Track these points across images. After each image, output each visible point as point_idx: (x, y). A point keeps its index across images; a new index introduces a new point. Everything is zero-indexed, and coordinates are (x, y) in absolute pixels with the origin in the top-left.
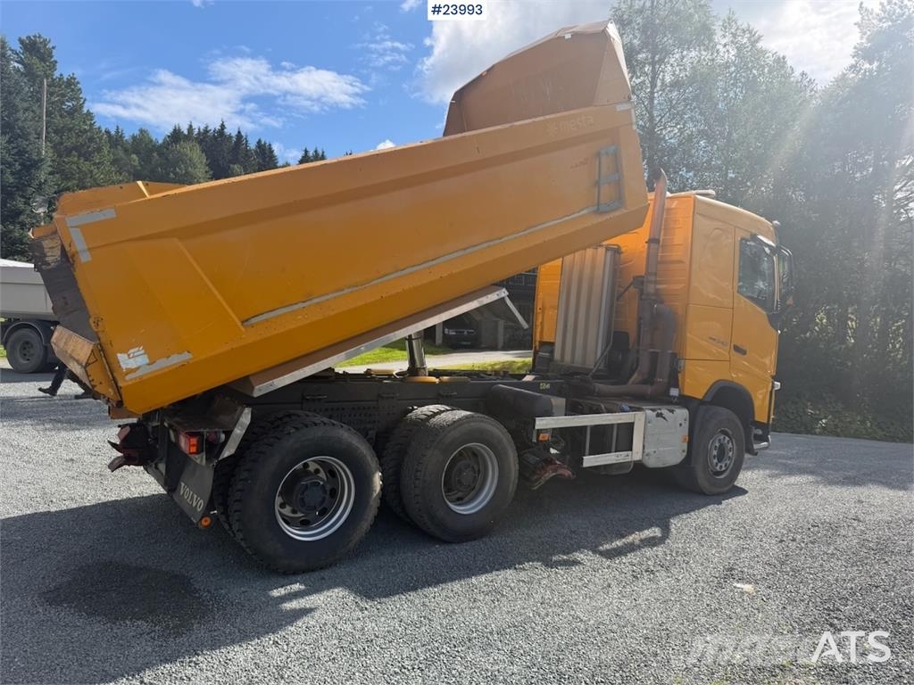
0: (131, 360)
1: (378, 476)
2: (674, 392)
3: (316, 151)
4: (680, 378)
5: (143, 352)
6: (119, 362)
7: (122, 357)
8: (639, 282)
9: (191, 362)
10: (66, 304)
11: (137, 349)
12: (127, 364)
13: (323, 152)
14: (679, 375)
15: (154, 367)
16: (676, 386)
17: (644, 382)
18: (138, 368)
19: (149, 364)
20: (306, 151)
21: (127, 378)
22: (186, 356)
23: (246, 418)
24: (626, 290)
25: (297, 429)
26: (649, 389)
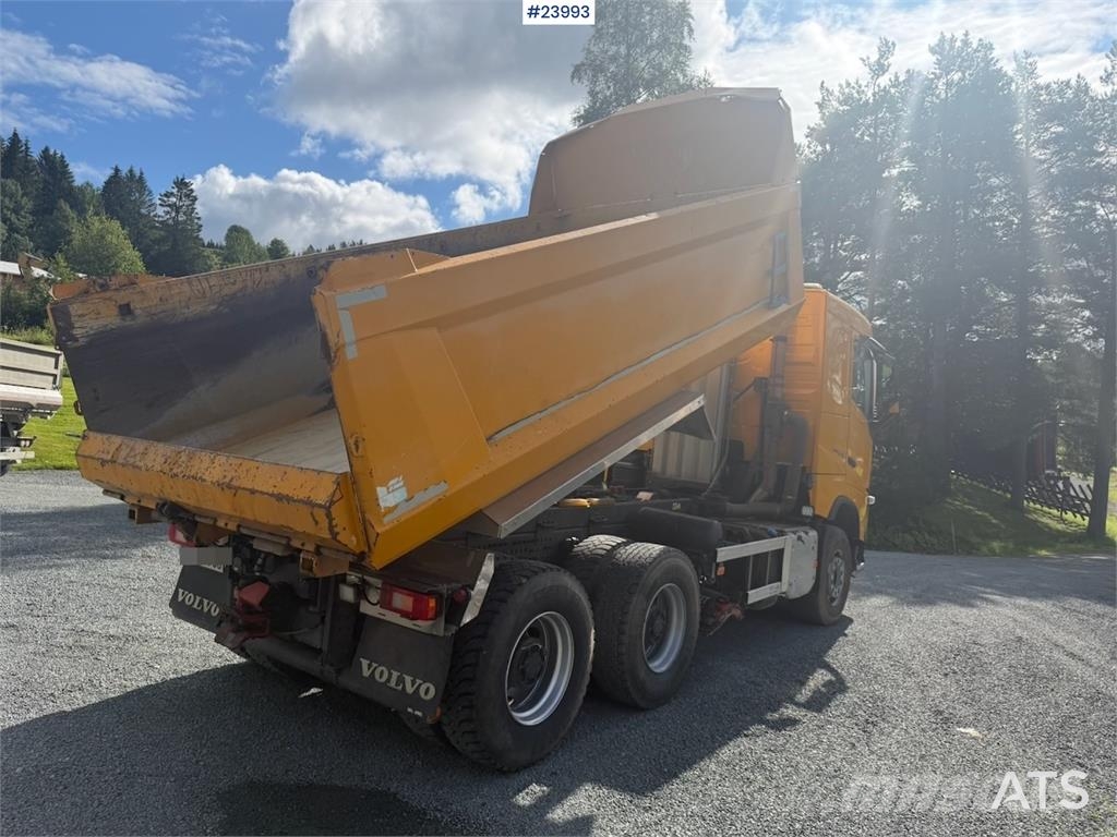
0: (391, 495)
1: (593, 631)
2: (807, 511)
3: (131, 171)
4: (811, 496)
5: (401, 484)
6: (377, 499)
7: (381, 491)
8: (761, 384)
9: (448, 494)
10: (97, 399)
11: (396, 479)
12: (386, 500)
13: (142, 174)
14: (811, 492)
15: (412, 504)
16: (807, 503)
17: (769, 499)
18: (396, 507)
19: (407, 501)
20: (117, 170)
21: (386, 520)
22: (443, 487)
23: (488, 568)
24: (742, 393)
25: (528, 578)
26: (777, 509)
